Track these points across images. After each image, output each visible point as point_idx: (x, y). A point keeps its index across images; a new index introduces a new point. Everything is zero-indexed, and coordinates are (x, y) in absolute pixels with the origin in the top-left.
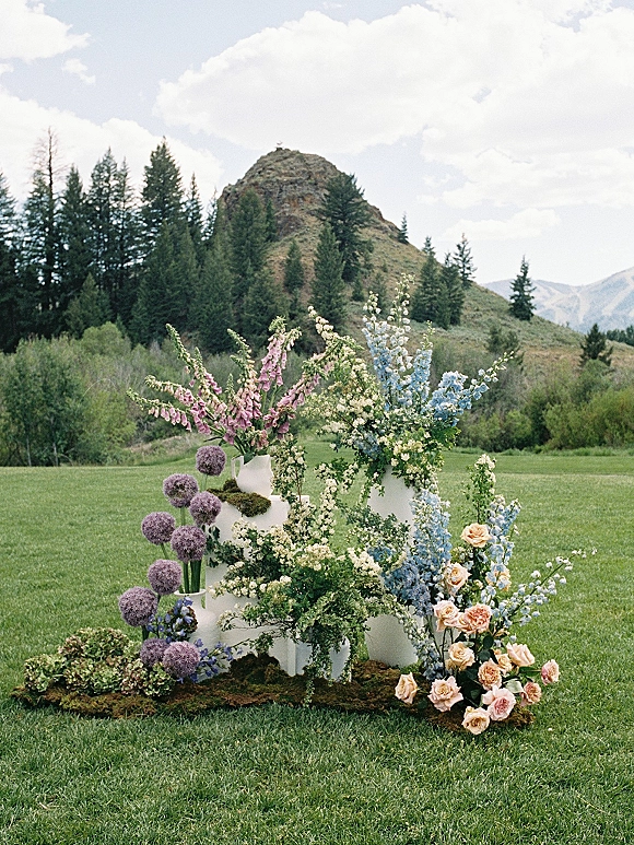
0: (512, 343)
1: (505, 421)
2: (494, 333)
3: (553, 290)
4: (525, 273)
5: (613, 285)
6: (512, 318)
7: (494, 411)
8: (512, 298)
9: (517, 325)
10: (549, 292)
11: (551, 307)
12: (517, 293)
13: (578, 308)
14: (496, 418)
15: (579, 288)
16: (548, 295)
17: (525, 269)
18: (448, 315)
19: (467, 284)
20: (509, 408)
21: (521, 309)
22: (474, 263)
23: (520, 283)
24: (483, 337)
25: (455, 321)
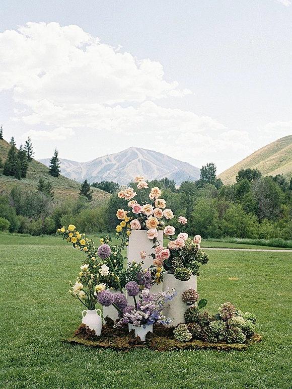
0: (49, 187)
1: (44, 222)
2: (41, 182)
3: (70, 164)
4: (57, 156)
5: (96, 163)
6: (50, 176)
7: (40, 217)
8: (50, 167)
9: (52, 179)
10: (69, 165)
11: (70, 171)
12: (53, 165)
13: (81, 172)
14: (40, 220)
15: (82, 164)
16: (68, 166)
17: (56, 154)
18: (20, 173)
19: (30, 159)
20: (47, 216)
21: (54, 171)
22: (33, 150)
23: (54, 160)
24: (36, 183)
25: (24, 176)
